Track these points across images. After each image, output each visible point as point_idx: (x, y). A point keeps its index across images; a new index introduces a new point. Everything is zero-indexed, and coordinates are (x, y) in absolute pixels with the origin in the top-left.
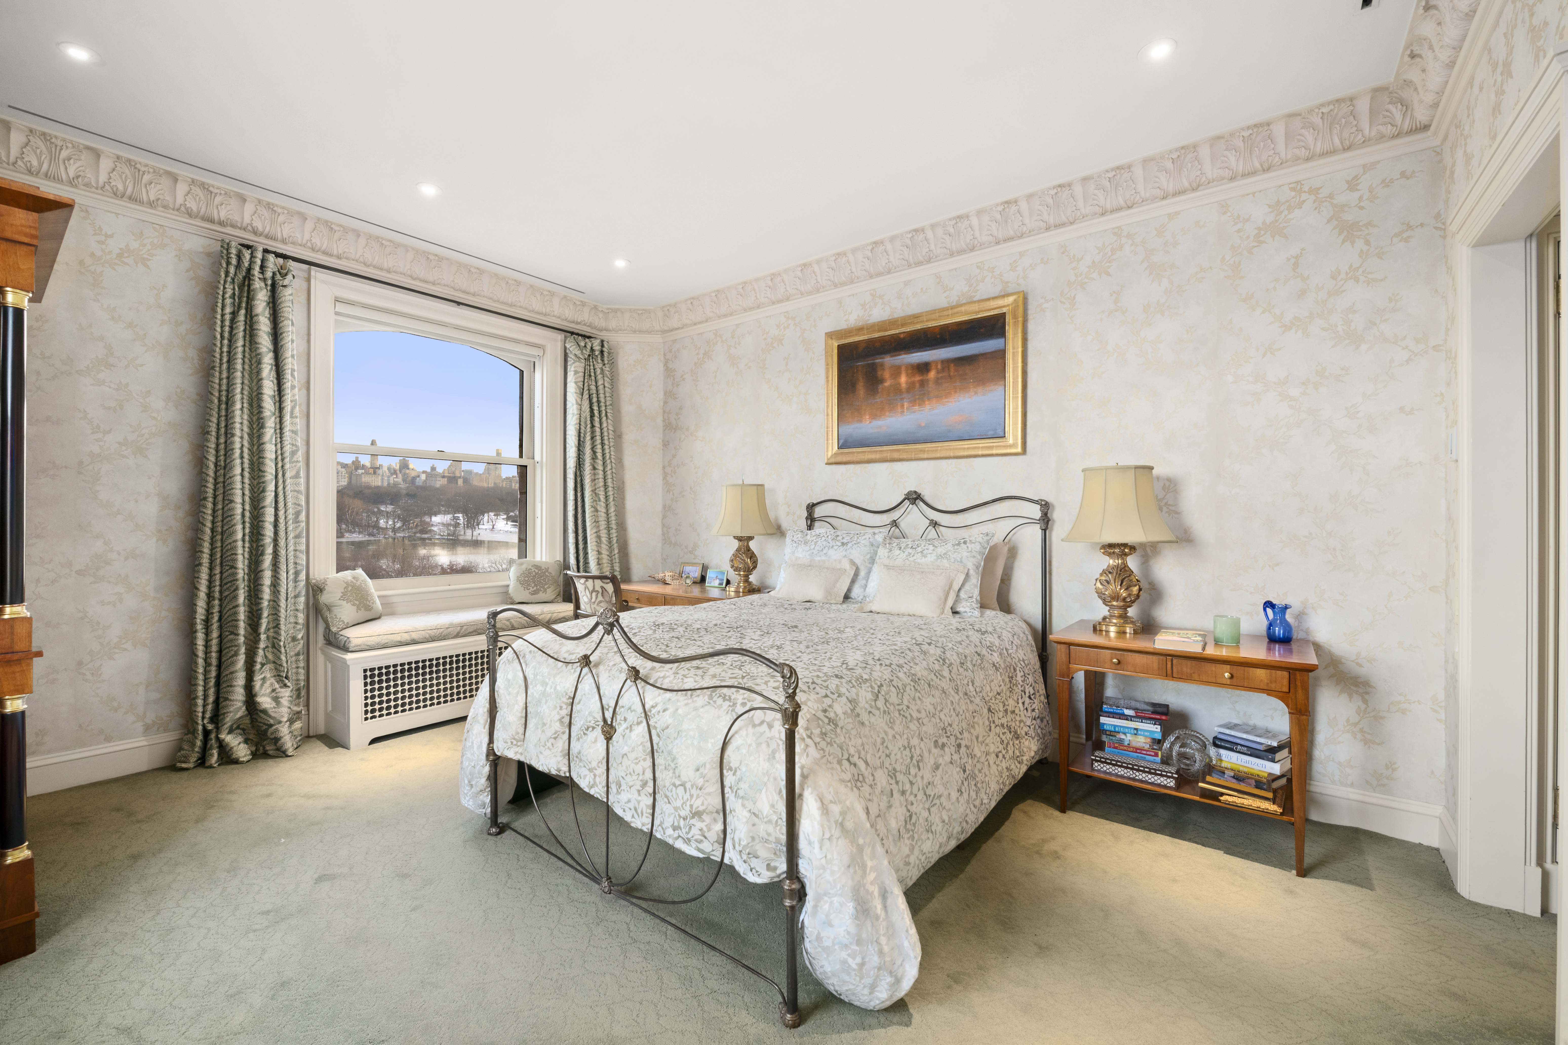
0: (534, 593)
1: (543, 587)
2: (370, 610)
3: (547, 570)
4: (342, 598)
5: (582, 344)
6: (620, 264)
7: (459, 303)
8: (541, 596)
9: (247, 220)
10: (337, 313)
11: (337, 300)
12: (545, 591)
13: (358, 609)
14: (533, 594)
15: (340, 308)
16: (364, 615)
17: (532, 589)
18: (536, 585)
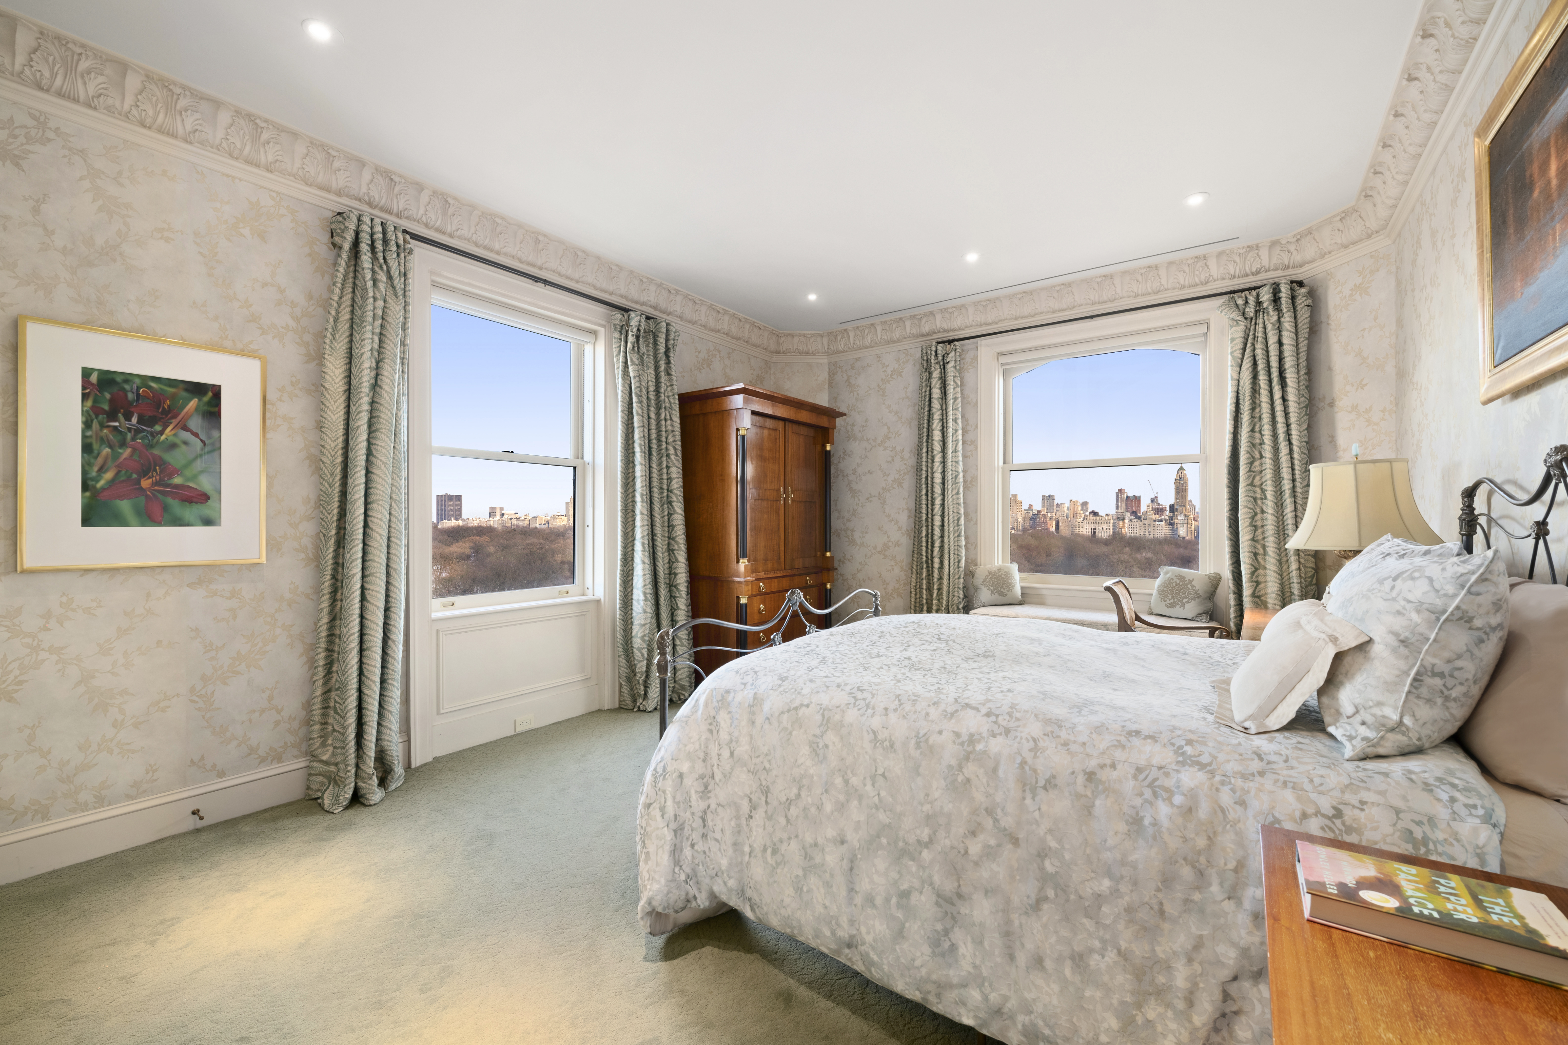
0: (1171, 606)
1: (1181, 602)
2: (1004, 596)
3: (1190, 582)
4: (983, 584)
5: (1240, 302)
6: (1195, 200)
7: (1091, 317)
8: (1178, 611)
9: (938, 325)
10: (1003, 364)
11: (1001, 354)
12: (1183, 605)
13: (992, 593)
14: (1169, 607)
15: (1003, 360)
16: (996, 598)
17: (1168, 601)
18: (1173, 598)
